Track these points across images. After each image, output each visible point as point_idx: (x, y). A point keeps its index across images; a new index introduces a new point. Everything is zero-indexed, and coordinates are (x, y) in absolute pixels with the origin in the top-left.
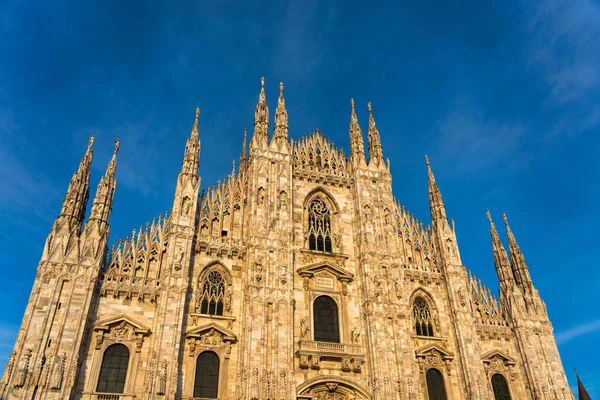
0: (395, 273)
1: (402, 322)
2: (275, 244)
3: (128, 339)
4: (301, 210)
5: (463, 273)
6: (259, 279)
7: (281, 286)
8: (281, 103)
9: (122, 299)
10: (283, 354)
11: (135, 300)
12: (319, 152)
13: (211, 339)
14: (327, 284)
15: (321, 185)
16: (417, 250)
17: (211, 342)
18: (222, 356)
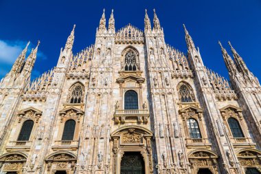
0: (166, 74)
1: (170, 96)
2: (103, 70)
3: (33, 117)
4: (120, 56)
5: (205, 70)
6: (94, 85)
7: (105, 87)
8: (112, 16)
9: (33, 101)
10: (104, 117)
11: (38, 101)
12: (130, 32)
13: (72, 114)
14: (132, 85)
15: (130, 44)
16: (181, 65)
17: (72, 115)
18: (77, 121)
